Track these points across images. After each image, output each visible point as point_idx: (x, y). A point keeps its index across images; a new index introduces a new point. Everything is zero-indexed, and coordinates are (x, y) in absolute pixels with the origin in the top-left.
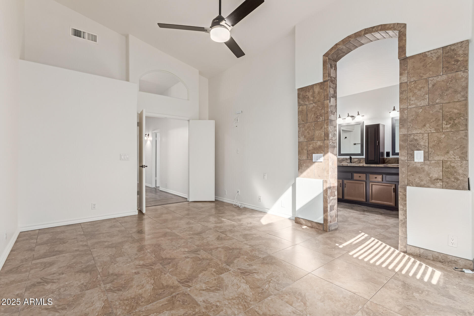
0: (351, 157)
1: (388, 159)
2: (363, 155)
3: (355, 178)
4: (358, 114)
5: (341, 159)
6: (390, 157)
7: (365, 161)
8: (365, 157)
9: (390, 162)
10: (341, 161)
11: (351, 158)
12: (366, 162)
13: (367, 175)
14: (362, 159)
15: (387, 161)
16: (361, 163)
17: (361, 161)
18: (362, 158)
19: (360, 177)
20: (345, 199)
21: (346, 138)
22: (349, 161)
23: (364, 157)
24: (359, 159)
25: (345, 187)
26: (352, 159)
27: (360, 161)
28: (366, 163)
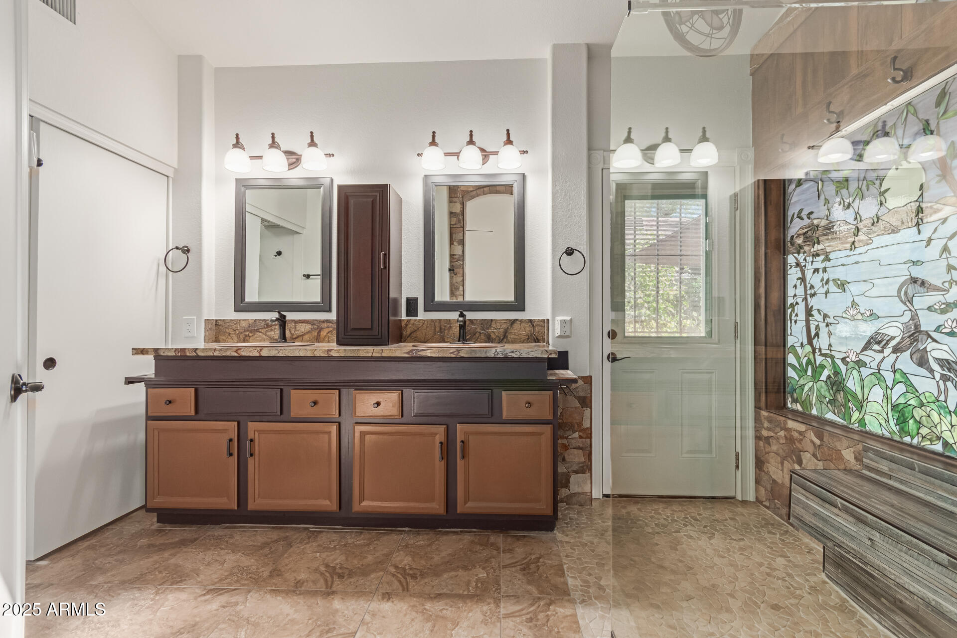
0: (284, 317)
1: (413, 324)
2: (329, 310)
3: (295, 411)
4: (309, 141)
5: (244, 324)
6: (418, 318)
7: (335, 332)
8: (335, 318)
9: (419, 334)
10: (247, 333)
11: (282, 321)
12: (342, 335)
13: (344, 391)
14: (325, 325)
15: (408, 333)
16: (323, 341)
17: (323, 333)
18: (328, 321)
19: (315, 403)
20: (251, 511)
21: (279, 253)
22: (276, 333)
23: (333, 316)
24: (314, 324)
25: (252, 455)
26: (288, 326)
27: (320, 332)
28: (340, 343)
